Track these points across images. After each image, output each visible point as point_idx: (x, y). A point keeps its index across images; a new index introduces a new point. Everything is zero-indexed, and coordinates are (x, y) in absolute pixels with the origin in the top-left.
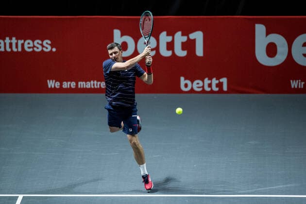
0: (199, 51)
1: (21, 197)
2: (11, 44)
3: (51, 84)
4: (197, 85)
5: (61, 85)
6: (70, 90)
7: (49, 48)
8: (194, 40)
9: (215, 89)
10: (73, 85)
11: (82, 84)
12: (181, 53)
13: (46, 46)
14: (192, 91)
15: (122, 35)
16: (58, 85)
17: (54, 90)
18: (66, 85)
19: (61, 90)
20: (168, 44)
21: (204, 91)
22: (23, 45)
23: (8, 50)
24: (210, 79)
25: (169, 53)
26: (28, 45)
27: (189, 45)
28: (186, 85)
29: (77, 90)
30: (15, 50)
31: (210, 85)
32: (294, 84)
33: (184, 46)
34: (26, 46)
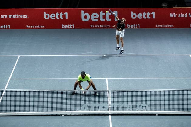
0: (67, 18)
1: (19, 56)
2: (17, 16)
3: (27, 26)
4: (66, 26)
5: (30, 27)
6: (32, 28)
7: (27, 17)
8: (65, 15)
9: (71, 27)
10: (33, 27)
11: (35, 27)
12: (62, 18)
13: (26, 17)
14: (65, 28)
15: (46, 14)
16: (29, 27)
17: (28, 28)
18: (31, 27)
19: (30, 28)
20: (58, 16)
21: (68, 28)
22: (20, 16)
23: (16, 18)
24: (70, 25)
25: (59, 18)
26: (21, 16)
27: (64, 16)
28: (63, 27)
29: (34, 28)
30: (18, 18)
31: (70, 27)
32: (92, 26)
33: (63, 16)
34: (21, 17)
